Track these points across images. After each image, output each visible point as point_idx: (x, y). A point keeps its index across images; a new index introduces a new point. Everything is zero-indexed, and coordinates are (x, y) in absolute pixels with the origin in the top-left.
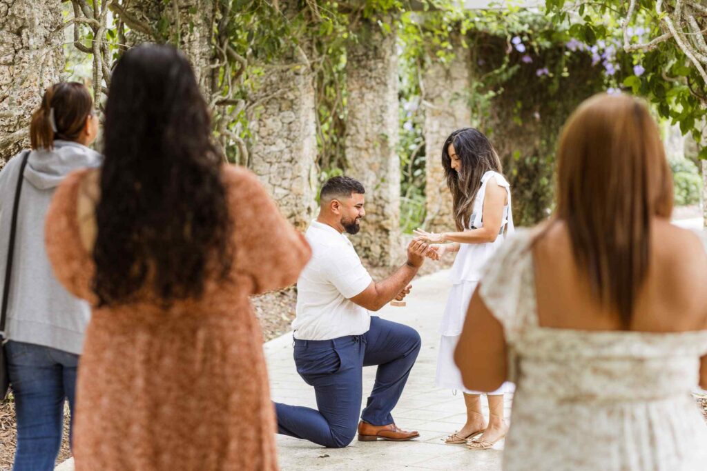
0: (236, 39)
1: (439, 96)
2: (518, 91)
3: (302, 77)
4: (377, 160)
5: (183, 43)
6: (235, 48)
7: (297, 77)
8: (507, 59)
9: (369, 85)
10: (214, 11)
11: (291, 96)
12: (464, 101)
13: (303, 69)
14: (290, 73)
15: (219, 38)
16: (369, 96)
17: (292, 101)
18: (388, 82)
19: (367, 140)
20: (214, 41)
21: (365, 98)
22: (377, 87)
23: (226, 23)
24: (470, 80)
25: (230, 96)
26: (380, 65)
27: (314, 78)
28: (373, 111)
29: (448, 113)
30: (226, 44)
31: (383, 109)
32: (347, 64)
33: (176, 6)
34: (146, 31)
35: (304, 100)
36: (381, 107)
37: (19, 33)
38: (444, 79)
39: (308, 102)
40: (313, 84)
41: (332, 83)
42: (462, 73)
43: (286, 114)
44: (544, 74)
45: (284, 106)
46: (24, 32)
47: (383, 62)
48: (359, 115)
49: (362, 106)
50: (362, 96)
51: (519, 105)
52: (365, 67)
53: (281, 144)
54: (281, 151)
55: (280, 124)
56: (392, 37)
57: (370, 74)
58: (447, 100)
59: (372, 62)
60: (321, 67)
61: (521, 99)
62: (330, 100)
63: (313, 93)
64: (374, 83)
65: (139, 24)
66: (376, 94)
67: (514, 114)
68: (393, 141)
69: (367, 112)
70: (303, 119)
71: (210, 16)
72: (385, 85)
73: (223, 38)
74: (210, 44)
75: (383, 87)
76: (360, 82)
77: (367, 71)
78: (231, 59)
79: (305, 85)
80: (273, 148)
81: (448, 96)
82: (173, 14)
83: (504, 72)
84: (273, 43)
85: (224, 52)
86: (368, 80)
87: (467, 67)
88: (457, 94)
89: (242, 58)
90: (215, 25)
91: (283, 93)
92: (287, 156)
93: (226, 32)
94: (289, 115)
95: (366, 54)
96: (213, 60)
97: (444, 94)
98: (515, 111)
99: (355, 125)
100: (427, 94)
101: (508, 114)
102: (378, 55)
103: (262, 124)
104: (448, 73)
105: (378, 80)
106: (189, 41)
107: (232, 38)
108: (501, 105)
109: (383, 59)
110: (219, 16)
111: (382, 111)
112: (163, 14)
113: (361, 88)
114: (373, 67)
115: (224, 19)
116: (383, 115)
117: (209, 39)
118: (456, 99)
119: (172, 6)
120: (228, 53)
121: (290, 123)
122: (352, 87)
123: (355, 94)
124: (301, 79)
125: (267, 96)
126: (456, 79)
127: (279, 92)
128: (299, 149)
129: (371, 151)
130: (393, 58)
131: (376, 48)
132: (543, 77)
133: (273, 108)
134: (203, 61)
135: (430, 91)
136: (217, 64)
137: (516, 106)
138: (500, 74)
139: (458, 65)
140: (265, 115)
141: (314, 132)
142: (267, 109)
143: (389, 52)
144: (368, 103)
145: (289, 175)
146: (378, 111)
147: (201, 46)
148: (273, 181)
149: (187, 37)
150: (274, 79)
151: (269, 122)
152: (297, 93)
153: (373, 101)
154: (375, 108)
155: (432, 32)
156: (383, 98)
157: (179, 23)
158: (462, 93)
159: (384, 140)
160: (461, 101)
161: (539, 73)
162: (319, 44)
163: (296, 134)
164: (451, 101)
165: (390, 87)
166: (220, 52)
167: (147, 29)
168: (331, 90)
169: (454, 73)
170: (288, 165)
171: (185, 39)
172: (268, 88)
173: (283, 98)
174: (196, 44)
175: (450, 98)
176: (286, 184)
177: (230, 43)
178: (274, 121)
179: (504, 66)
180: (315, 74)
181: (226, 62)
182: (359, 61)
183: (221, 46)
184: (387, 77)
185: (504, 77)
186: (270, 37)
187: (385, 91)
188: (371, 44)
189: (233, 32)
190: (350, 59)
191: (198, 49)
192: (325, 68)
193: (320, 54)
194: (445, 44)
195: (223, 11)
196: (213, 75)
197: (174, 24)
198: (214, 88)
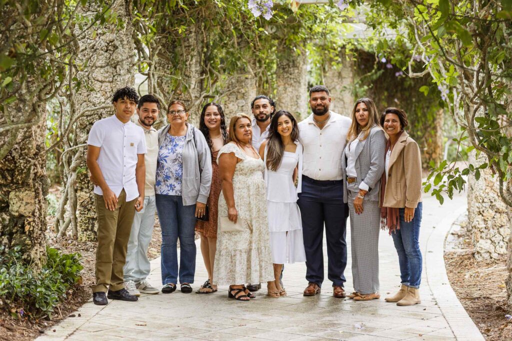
0: (214, 62)
1: (334, 88)
2: (385, 85)
3: (250, 80)
5: (186, 65)
6: (213, 68)
7: (247, 80)
8: (375, 67)
9: (290, 83)
10: (203, 47)
11: (243, 91)
12: (349, 92)
13: (250, 76)
14: (243, 78)
15: (205, 62)
16: (290, 89)
17: (244, 94)
18: (301, 81)
20: (202, 63)
21: (287, 90)
22: (294, 84)
23: (209, 54)
24: (353, 78)
25: (210, 93)
26: (296, 71)
27: (256, 81)
28: (292, 98)
29: (339, 98)
30: (209, 65)
31: (298, 97)
32: (276, 70)
33: (183, 46)
34: (167, 59)
35: (250, 93)
36: (297, 96)
37: (115, 68)
38: (337, 78)
39: (253, 94)
40: (256, 84)
41: (267, 82)
42: (348, 74)
43: (240, 101)
44: (400, 75)
45: (239, 96)
47: (298, 69)
48: (284, 101)
49: (285, 95)
50: (285, 89)
51: (386, 94)
52: (287, 72)
55: (237, 107)
56: (304, 54)
57: (290, 76)
58: (339, 91)
59: (292, 69)
60: (261, 74)
61: (387, 90)
62: (266, 91)
63: (255, 89)
64: (292, 82)
65: (163, 55)
66: (293, 88)
67: (383, 100)
68: (304, 116)
69: (288, 99)
71: (200, 50)
72: (299, 83)
73: (207, 62)
74: (200, 65)
75: (298, 84)
76: (284, 81)
77: (288, 75)
78: (212, 74)
79: (251, 84)
81: (340, 88)
82: (181, 49)
83: (374, 74)
84: (234, 64)
85: (208, 70)
86: (289, 80)
87: (351, 71)
88: (345, 87)
89: (217, 73)
90: (203, 55)
91: (238, 89)
93: (208, 59)
94: (242, 102)
95: (288, 65)
96: (202, 75)
97: (337, 87)
98: (383, 97)
101: (379, 99)
102: (295, 66)
103: (226, 106)
104: (340, 73)
105: (295, 80)
106: (190, 64)
107: (212, 62)
108: (375, 93)
109: (298, 67)
110: (205, 50)
111: (297, 99)
112: (176, 50)
113: (285, 84)
114: (292, 72)
115: (208, 51)
116: (298, 101)
117: (200, 63)
118: (344, 91)
119: (181, 45)
120: (210, 70)
121: (243, 106)
122: (279, 84)
123: (281, 88)
124: (249, 81)
125: (229, 91)
126: (345, 78)
127: (236, 88)
130: (304, 67)
131: (293, 62)
132: (399, 77)
133: (233, 98)
134: (196, 74)
136: (204, 77)
137: (384, 94)
138: (372, 75)
139: (346, 69)
140: (228, 102)
142: (229, 98)
143: (302, 63)
144: (289, 94)
146: (295, 98)
147: (196, 67)
149: (188, 62)
150: (233, 81)
151: (230, 105)
152: (247, 90)
153: (292, 92)
154: (293, 96)
155: (329, 51)
156: (298, 91)
157: (185, 54)
158: (348, 87)
160: (347, 91)
161: (397, 74)
162: (260, 61)
164: (341, 92)
165: (302, 84)
166: (206, 70)
167: (167, 58)
168: (266, 86)
169: (344, 74)
171: (188, 63)
172: (230, 86)
173: (239, 92)
174: (193, 66)
175: (340, 90)
177: (211, 65)
178: (233, 105)
179: (374, 71)
180: (257, 78)
181: (209, 75)
182: (284, 69)
183: (206, 66)
184: (300, 78)
185: (375, 77)
186: (232, 61)
187: (299, 86)
188: (291, 59)
189: (213, 59)
190: (278, 67)
191: (194, 68)
192: (263, 74)
193: (260, 67)
194: (337, 58)
195: (207, 47)
196: (201, 82)
197: (182, 55)
198: (202, 89)
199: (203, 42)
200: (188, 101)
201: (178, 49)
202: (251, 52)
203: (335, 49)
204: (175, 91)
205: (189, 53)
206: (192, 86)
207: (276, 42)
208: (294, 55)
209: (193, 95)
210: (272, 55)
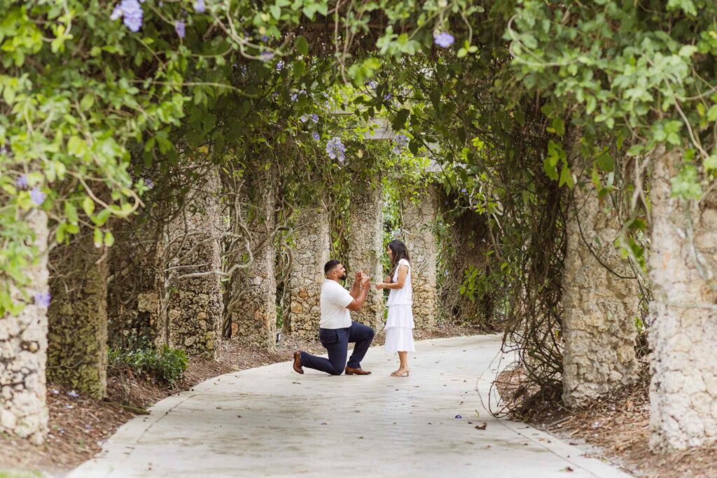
0: (289, 195)
1: (414, 226)
3: (322, 215)
4: (368, 267)
6: (288, 200)
7: (319, 215)
8: (458, 203)
10: (277, 181)
11: (315, 225)
12: (431, 230)
13: (322, 210)
14: (315, 212)
15: (279, 195)
16: (365, 226)
17: (316, 228)
18: (377, 217)
19: (362, 254)
20: (277, 197)
22: (369, 220)
23: (283, 187)
24: (435, 215)
25: (285, 226)
26: (371, 206)
27: (329, 216)
28: (366, 236)
29: (419, 237)
30: (283, 198)
31: (373, 234)
32: (350, 205)
33: (259, 180)
35: (323, 228)
37: (205, 199)
38: (417, 215)
39: (325, 229)
40: (328, 219)
41: (340, 218)
42: (429, 210)
43: (312, 236)
45: (311, 231)
46: (207, 199)
47: (373, 204)
48: (358, 238)
50: (359, 226)
51: (473, 233)
52: (362, 208)
53: (309, 254)
54: (309, 258)
55: (309, 242)
58: (419, 229)
59: (367, 204)
60: (333, 209)
61: (473, 229)
62: (339, 228)
63: (328, 224)
64: (368, 218)
66: (369, 225)
67: (470, 240)
68: (379, 254)
69: (362, 236)
70: (322, 239)
71: (275, 184)
72: (375, 219)
73: (282, 195)
74: (275, 198)
75: (373, 220)
76: (358, 217)
78: (286, 206)
79: (324, 219)
80: (304, 256)
81: (420, 226)
82: (258, 183)
84: (307, 198)
85: (282, 202)
86: (363, 216)
87: (433, 207)
88: (426, 225)
89: (291, 206)
90: (278, 188)
91: (311, 224)
92: (313, 261)
93: (283, 192)
94: (314, 237)
95: (362, 199)
96: (276, 206)
97: (418, 225)
98: (470, 237)
99: (355, 244)
100: (406, 225)
102: (370, 201)
103: (298, 242)
104: (420, 210)
105: (371, 216)
107: (286, 195)
108: (461, 234)
109: (373, 202)
110: (280, 183)
111: (372, 236)
112: (253, 183)
113: (359, 220)
114: (367, 207)
115: (282, 185)
116: (373, 238)
117: (275, 196)
118: (425, 229)
119: (257, 179)
120: (284, 203)
121: (315, 241)
122: (353, 220)
123: (355, 224)
125: (301, 225)
126: (425, 215)
127: (308, 223)
128: (319, 257)
129: (365, 261)
130: (381, 202)
131: (368, 196)
133: (305, 233)
134: (272, 207)
135: (408, 222)
136: (279, 209)
137: (470, 234)
138: (456, 211)
139: (427, 205)
140: (300, 236)
141: (328, 247)
142: (301, 233)
143: (377, 198)
144: (364, 231)
145: (313, 272)
146: (370, 235)
148: (304, 275)
149: (264, 195)
150: (306, 215)
151: (302, 240)
152: (319, 224)
153: (367, 229)
154: (368, 233)
155: (407, 185)
156: (373, 227)
157: (261, 188)
158: (429, 225)
159: (373, 253)
160: (427, 230)
162: (332, 196)
163: (318, 248)
165: (378, 221)
168: (339, 222)
169: (424, 211)
170: (313, 266)
172: (302, 221)
173: (311, 227)
174: (269, 199)
176: (311, 277)
177: (285, 198)
178: (305, 240)
179: (456, 207)
180: (330, 213)
181: (283, 208)
182: (358, 204)
183: (281, 199)
184: (375, 214)
186: (306, 194)
187: (374, 223)
188: (366, 193)
189: (287, 192)
190: (352, 202)
191: (270, 201)
192: (336, 209)
193: (333, 201)
194: (415, 193)
195: (282, 181)
196: (276, 214)
197: (258, 188)
198: (276, 221)
199: (278, 175)
200: (263, 232)
201: (255, 182)
202: (324, 186)
203: (413, 183)
204: (251, 223)
205: (265, 186)
206: (268, 218)
207: (350, 175)
208: (369, 189)
209: (268, 227)
210: (345, 188)
